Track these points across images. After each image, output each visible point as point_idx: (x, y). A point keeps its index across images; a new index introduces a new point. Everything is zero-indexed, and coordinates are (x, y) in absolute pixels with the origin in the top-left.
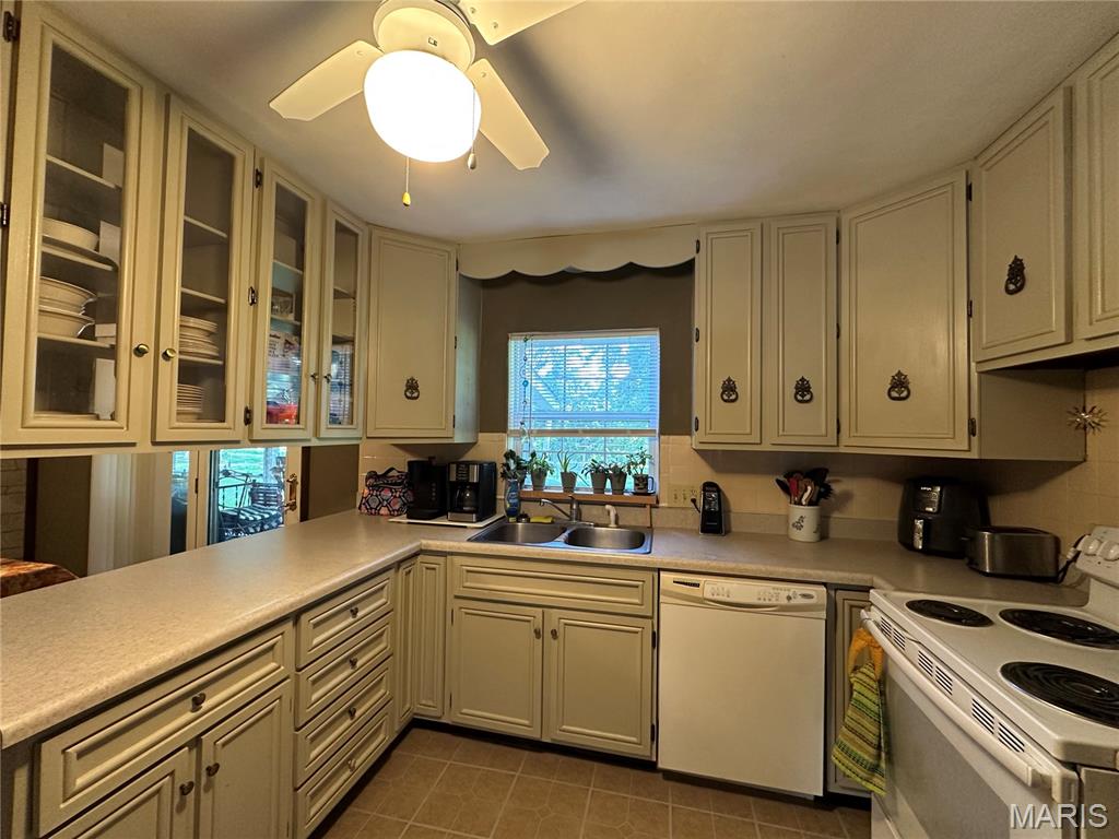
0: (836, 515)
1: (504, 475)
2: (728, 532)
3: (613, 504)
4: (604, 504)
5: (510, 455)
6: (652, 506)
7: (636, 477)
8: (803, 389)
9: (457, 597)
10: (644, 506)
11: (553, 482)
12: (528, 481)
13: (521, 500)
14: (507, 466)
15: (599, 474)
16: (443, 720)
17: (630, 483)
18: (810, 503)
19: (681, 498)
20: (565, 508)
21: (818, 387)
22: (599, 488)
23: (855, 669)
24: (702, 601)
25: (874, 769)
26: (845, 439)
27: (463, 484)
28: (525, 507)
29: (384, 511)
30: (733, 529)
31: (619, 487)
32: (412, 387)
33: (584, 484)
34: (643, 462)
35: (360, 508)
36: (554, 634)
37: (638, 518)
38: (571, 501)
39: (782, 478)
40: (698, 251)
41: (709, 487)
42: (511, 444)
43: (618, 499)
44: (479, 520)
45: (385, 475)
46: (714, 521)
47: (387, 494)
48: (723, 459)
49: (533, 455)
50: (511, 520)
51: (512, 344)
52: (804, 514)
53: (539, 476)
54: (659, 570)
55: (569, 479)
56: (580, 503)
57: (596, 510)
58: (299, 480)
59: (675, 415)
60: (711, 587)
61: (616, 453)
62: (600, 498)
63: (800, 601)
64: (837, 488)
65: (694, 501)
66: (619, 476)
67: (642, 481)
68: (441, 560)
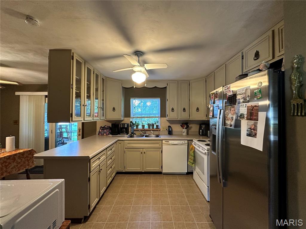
0: (190, 130)
1: (130, 126)
2: (172, 134)
3: (152, 131)
4: (150, 131)
5: (131, 122)
6: (159, 131)
7: (156, 125)
8: (184, 109)
9: (125, 148)
10: (158, 131)
11: (140, 127)
12: (135, 127)
13: (134, 131)
14: (131, 124)
15: (149, 125)
16: (123, 171)
17: (155, 127)
18: (186, 129)
19: (164, 129)
20: (143, 132)
21: (187, 109)
22: (149, 127)
23: (191, 151)
24: (169, 144)
25: (193, 163)
26: (190, 118)
27: (124, 128)
28: (135, 132)
29: (105, 134)
30: (174, 134)
31: (153, 128)
32: (114, 109)
33: (146, 127)
34: (157, 123)
35: (99, 134)
36: (144, 153)
37: (157, 133)
38: (144, 131)
39: (181, 125)
40: (167, 85)
41: (169, 127)
42: (131, 120)
43: (153, 129)
44: (127, 135)
45: (104, 127)
46: (170, 133)
47: (105, 131)
48: (172, 122)
49: (136, 122)
50: (133, 134)
51: (131, 100)
52: (185, 130)
53: (137, 126)
54: (162, 140)
55: (143, 126)
56: (146, 131)
57: (149, 132)
58: (81, 129)
59: (163, 114)
60: (171, 142)
61: (152, 121)
62: (149, 129)
63: (183, 143)
64: (190, 126)
65: (166, 129)
66: (153, 125)
67: (157, 126)
68: (122, 142)
